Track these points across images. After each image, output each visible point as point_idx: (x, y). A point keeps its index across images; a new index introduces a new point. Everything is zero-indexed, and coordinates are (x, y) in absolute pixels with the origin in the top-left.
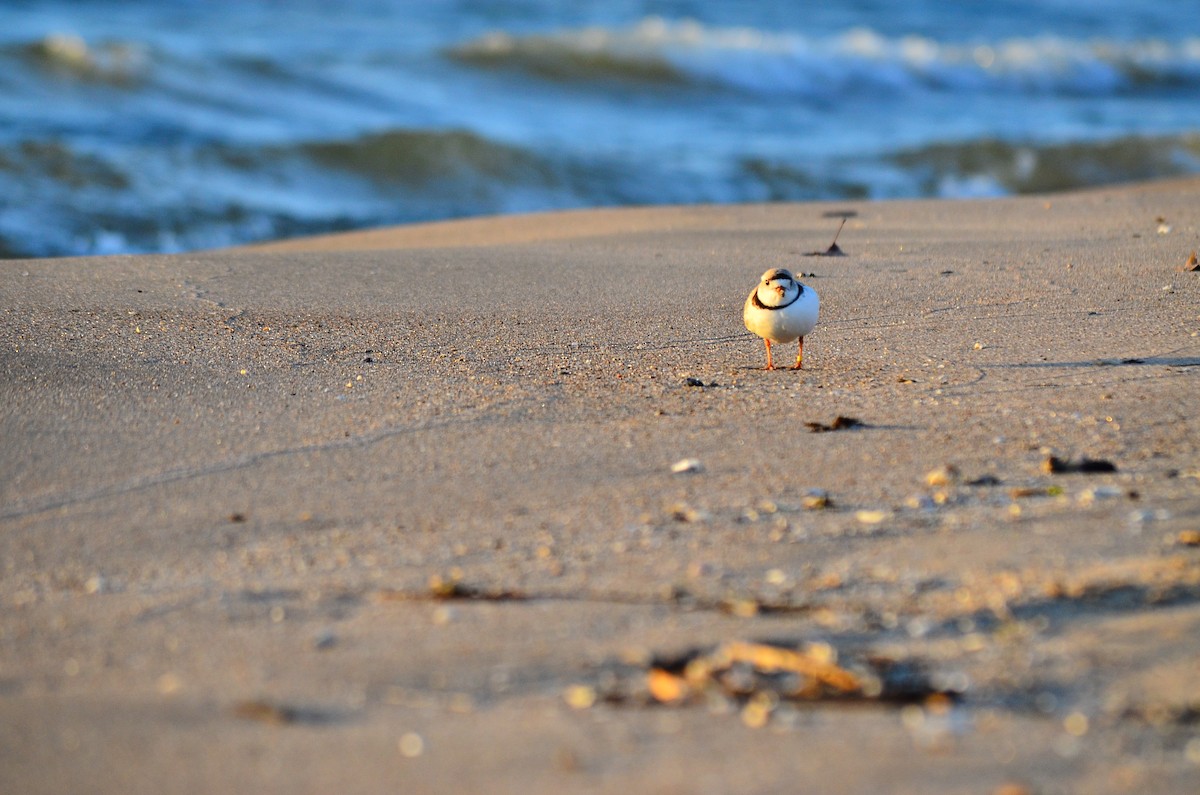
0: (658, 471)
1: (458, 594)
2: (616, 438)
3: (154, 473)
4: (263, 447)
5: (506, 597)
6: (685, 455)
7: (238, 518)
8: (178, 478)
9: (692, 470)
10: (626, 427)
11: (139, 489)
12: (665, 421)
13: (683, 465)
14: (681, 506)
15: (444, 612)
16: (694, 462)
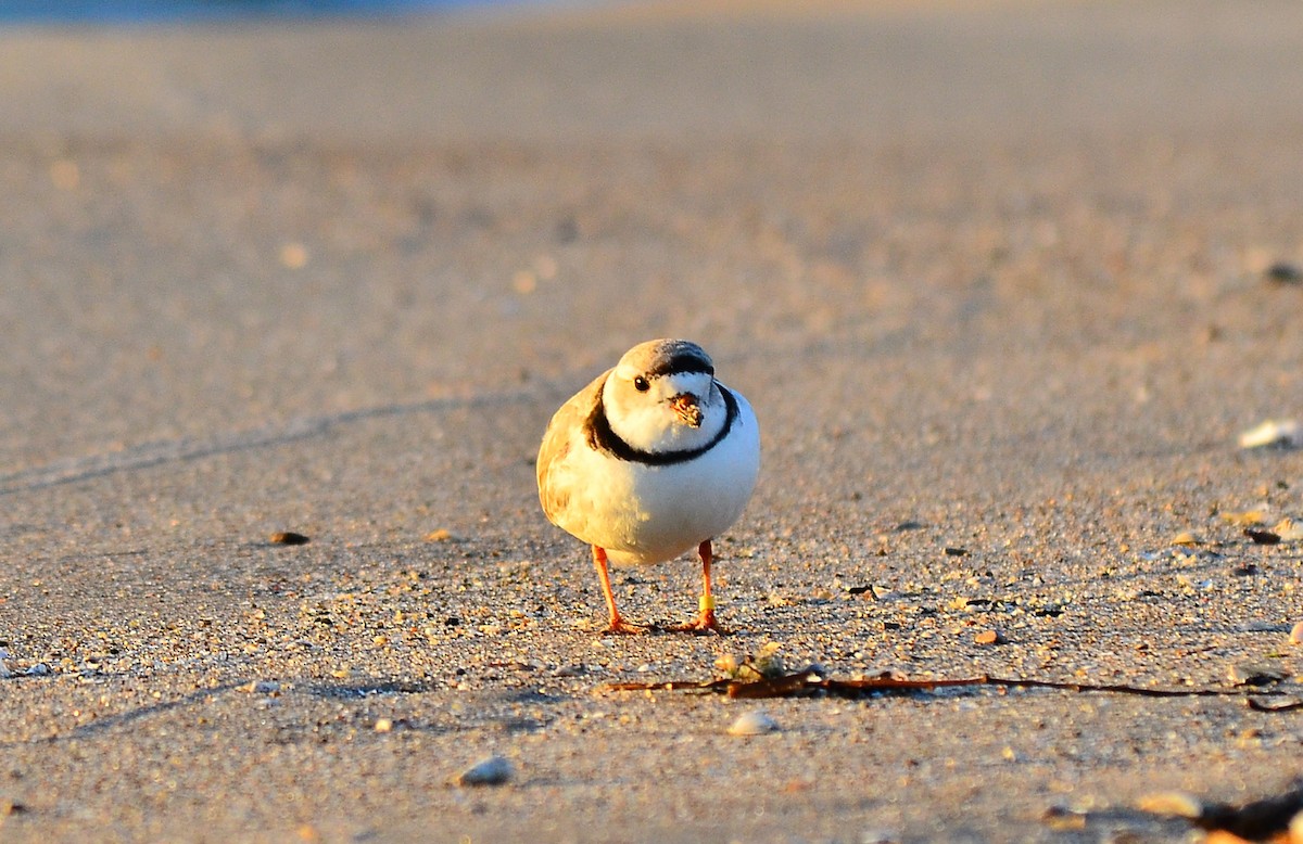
0: (1206, 446)
1: (774, 683)
2: (1113, 383)
3: (109, 452)
4: (342, 401)
5: (886, 687)
6: (1265, 414)
7: (292, 539)
8: (161, 461)
9: (1283, 444)
10: (1137, 361)
11: (78, 484)
12: (1220, 352)
13: (1265, 433)
14: (1260, 513)
15: (746, 718)
16: (1288, 427)
